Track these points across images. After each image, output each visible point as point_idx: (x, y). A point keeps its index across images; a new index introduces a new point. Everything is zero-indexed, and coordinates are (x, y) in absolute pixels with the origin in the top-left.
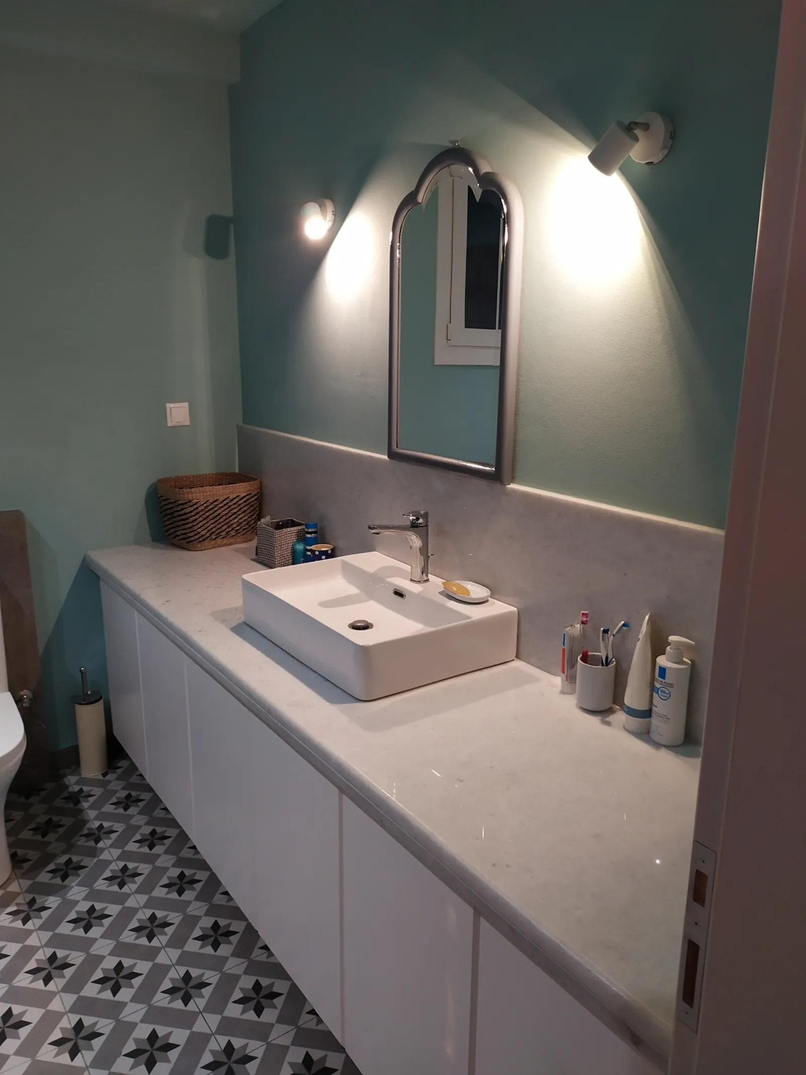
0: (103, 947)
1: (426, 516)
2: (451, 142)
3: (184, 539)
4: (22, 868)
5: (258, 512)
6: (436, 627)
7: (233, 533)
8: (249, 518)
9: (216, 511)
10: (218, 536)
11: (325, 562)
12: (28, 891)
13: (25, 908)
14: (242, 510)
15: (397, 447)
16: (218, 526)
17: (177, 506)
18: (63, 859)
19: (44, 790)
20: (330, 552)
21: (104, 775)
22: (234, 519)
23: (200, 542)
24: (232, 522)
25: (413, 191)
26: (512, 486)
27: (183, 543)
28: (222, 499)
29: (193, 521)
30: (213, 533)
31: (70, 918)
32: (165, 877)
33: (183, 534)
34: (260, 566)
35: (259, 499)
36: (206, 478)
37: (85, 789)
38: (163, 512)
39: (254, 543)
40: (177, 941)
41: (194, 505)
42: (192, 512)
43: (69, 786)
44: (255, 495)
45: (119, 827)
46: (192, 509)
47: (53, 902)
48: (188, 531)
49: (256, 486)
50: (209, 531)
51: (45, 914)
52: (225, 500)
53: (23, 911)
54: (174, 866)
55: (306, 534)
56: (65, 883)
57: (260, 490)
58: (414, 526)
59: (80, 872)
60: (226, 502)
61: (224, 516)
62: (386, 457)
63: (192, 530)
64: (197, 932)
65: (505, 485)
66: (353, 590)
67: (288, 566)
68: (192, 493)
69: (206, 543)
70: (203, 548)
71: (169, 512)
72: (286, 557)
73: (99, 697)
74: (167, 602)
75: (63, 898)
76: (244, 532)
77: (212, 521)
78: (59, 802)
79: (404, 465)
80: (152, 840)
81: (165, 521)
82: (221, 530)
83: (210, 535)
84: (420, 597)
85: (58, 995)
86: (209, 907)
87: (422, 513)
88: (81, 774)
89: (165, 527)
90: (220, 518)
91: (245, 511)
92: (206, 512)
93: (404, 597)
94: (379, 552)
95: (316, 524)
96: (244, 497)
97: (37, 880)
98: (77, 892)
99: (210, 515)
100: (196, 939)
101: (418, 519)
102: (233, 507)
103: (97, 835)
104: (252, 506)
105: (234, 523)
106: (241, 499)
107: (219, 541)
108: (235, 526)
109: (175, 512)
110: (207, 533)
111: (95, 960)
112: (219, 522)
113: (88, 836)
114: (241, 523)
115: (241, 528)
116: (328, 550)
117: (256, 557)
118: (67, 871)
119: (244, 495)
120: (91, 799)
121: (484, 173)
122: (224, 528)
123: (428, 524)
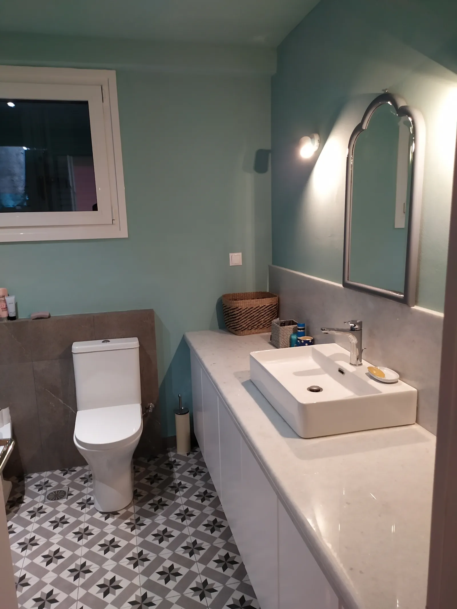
0: (166, 554)
1: (360, 324)
2: (383, 90)
3: (233, 329)
4: (137, 499)
5: (277, 315)
6: (360, 395)
7: (261, 326)
8: (271, 318)
9: (252, 314)
10: (252, 328)
11: (307, 347)
12: (137, 513)
13: (134, 522)
14: (267, 314)
15: (348, 280)
16: (253, 322)
17: (230, 310)
18: (157, 498)
19: (158, 458)
20: (310, 341)
21: (188, 454)
22: (261, 319)
23: (242, 331)
24: (261, 320)
25: (360, 123)
26: (416, 308)
27: (233, 330)
28: (255, 307)
29: (239, 319)
30: (249, 326)
31: (154, 533)
32: (206, 520)
33: (233, 326)
34: (272, 346)
35: (277, 307)
36: (250, 294)
37: (177, 460)
38: (224, 313)
39: (270, 334)
40: (204, 560)
41: (240, 309)
42: (238, 313)
43: (170, 457)
44: (275, 305)
45: (189, 485)
46: (238, 312)
47: (147, 521)
48: (236, 324)
49: (275, 300)
50: (247, 325)
51: (143, 528)
52: (257, 308)
53: (133, 524)
54: (212, 514)
55: (297, 330)
56: (156, 513)
57: (278, 303)
58: (352, 329)
59: (164, 507)
60: (257, 309)
61: (256, 316)
62: (341, 286)
63: (238, 324)
64: (216, 558)
65: (410, 307)
66: (317, 367)
67: (288, 348)
68: (238, 303)
69: (246, 331)
70: (244, 334)
71: (227, 313)
72: (286, 343)
73: (187, 411)
74: (214, 364)
75: (153, 520)
76: (268, 326)
77: (249, 319)
78: (163, 466)
79: (351, 291)
80: (205, 496)
81: (225, 318)
82: (254, 324)
83: (248, 327)
84: (352, 374)
85: (138, 576)
86: (226, 543)
87: (358, 322)
88: (177, 452)
89: (225, 321)
90: (254, 318)
91: (268, 315)
92: (246, 314)
93: (344, 374)
94: (338, 344)
95: (304, 324)
96: (268, 306)
97: (143, 507)
98: (160, 519)
99: (248, 316)
100: (214, 561)
101: (355, 326)
102: (261, 312)
103: (177, 488)
104: (273, 311)
105: (262, 321)
106: (266, 307)
107: (253, 330)
108: (262, 323)
109: (229, 313)
110: (246, 326)
111: (160, 560)
112: (253, 320)
113: (172, 487)
114: (266, 321)
115: (266, 324)
116: (309, 340)
117: (271, 341)
118: (159, 505)
119: (268, 305)
120: (179, 467)
121: (401, 107)
122: (256, 323)
123: (362, 329)
